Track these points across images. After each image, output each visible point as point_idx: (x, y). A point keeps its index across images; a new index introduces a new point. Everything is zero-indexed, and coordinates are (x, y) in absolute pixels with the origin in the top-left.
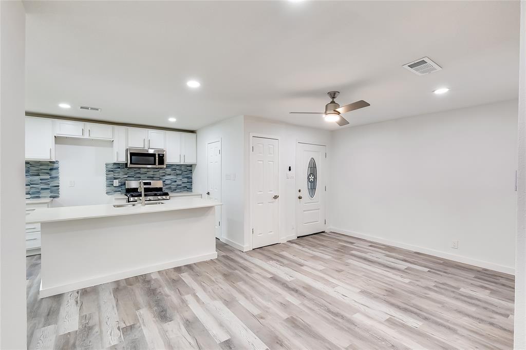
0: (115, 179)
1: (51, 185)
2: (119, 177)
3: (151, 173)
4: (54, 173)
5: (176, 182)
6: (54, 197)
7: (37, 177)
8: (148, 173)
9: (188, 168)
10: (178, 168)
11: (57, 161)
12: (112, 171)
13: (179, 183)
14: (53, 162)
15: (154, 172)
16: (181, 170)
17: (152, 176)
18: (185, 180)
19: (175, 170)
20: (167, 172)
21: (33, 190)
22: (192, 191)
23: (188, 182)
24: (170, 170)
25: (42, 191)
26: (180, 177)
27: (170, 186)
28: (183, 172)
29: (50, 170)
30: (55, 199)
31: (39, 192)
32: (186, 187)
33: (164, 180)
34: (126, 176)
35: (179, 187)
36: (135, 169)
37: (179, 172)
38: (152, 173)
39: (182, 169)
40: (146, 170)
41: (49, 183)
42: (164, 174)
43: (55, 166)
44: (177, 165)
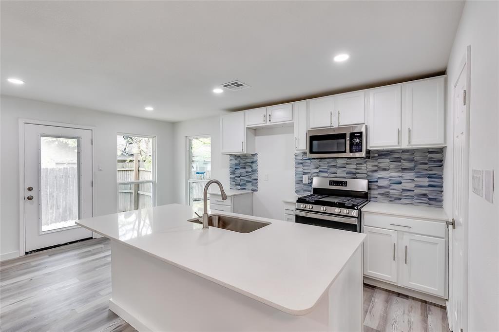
0: (305, 174)
1: (252, 178)
2: (309, 171)
3: (352, 167)
4: (254, 165)
5: (400, 183)
6: (254, 190)
7: (244, 170)
8: (347, 166)
9: (430, 155)
10: (405, 156)
11: (256, 154)
12: (302, 163)
13: (409, 186)
14: (253, 155)
15: (357, 164)
16: (413, 160)
17: (354, 171)
18: (425, 181)
19: (398, 160)
20: (381, 165)
21: (242, 182)
22: (441, 207)
23: (430, 186)
24: (389, 161)
25: (247, 184)
26: (410, 175)
27: (387, 190)
28: (416, 163)
29: (252, 162)
30: (254, 192)
31: (245, 184)
32: (425, 195)
33: (374, 179)
34: (317, 170)
35: (409, 194)
36: (328, 160)
37: (407, 165)
38: (355, 167)
39: (416, 158)
40: (344, 161)
41: (250, 176)
42: (376, 168)
43: (255, 158)
44: (404, 151)
